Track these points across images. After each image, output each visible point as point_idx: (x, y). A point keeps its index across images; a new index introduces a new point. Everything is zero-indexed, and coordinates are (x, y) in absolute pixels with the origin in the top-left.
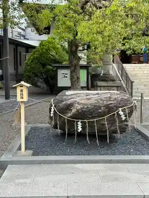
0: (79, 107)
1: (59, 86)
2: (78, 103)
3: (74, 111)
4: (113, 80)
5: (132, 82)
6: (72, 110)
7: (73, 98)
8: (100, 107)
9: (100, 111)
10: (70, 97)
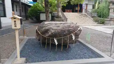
0: (53, 31)
1: (41, 19)
2: (52, 29)
3: (50, 33)
4: (60, 18)
5: (67, 19)
6: (49, 33)
7: (49, 26)
8: (65, 31)
9: (65, 33)
10: (47, 25)
